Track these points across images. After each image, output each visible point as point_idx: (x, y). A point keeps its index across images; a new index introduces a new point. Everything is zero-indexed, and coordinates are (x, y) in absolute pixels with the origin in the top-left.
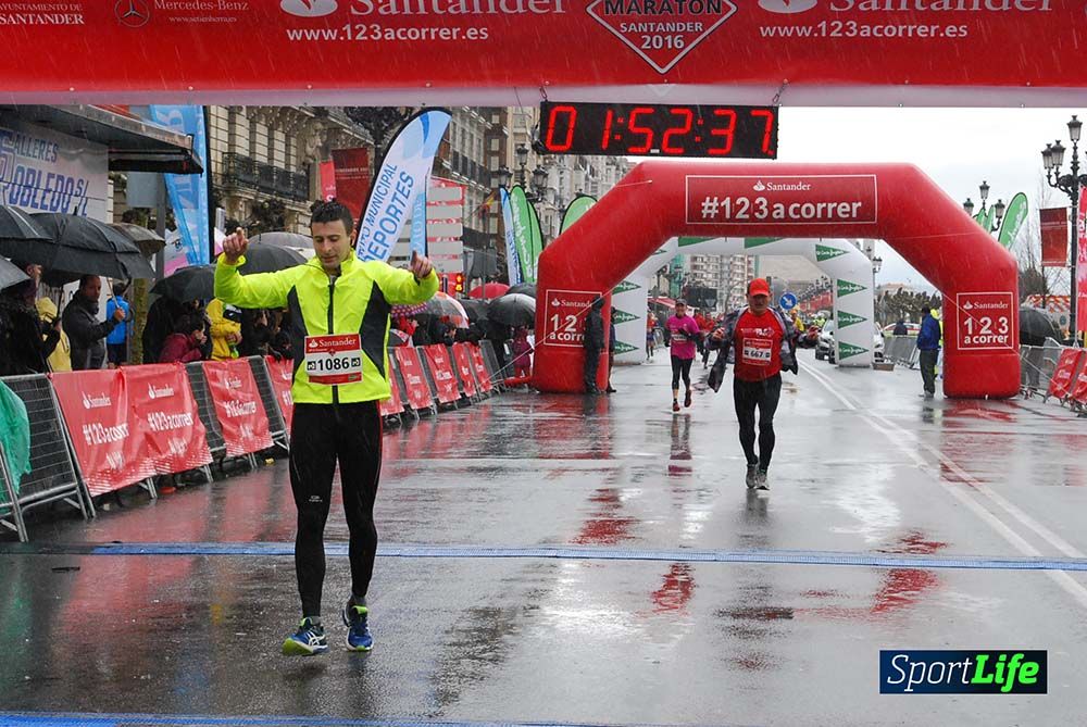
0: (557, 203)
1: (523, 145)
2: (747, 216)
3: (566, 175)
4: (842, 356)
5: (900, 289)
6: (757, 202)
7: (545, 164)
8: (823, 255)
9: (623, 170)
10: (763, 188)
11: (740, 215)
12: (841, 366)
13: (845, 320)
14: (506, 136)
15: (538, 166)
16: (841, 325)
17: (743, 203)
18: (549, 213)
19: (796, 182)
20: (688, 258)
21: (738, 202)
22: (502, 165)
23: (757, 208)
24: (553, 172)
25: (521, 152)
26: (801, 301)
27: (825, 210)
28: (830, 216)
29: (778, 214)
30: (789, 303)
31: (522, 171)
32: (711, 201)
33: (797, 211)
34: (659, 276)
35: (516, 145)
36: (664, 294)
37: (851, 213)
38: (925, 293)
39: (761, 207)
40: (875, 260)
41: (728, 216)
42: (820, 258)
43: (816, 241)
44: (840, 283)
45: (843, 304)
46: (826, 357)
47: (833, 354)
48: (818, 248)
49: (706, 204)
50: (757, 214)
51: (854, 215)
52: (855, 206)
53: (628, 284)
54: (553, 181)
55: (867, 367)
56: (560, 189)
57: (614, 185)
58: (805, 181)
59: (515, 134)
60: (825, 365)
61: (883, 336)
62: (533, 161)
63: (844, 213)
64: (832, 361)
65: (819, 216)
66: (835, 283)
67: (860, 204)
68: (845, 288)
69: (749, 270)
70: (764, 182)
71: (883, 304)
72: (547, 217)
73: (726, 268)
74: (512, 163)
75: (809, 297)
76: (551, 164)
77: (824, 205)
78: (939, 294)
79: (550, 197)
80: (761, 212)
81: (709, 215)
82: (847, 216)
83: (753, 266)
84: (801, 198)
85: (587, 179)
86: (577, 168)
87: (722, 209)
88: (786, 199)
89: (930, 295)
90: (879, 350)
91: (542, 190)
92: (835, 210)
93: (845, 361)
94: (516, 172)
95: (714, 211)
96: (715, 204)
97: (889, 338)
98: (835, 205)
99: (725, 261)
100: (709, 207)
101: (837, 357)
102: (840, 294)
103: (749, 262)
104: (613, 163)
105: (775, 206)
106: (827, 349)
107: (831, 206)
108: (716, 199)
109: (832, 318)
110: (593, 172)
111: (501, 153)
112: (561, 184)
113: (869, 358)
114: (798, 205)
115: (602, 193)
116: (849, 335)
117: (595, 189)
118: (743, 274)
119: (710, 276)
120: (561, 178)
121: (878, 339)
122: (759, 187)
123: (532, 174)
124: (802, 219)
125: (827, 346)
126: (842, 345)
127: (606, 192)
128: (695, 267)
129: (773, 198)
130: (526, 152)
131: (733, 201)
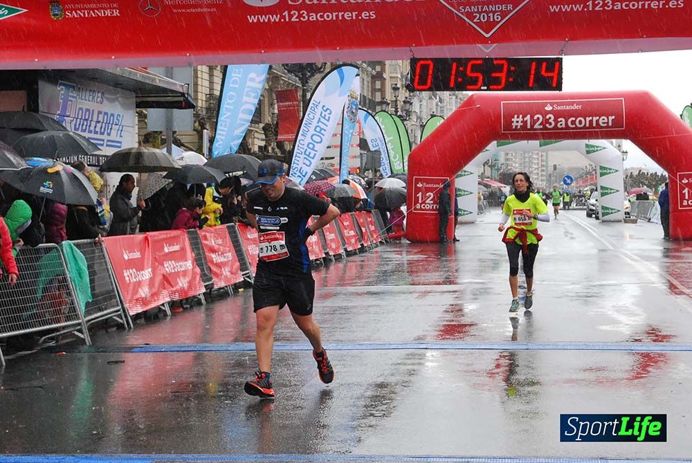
0: (419, 121)
1: (396, 85)
2: (541, 127)
3: (424, 103)
4: (604, 215)
5: (640, 171)
6: (547, 117)
7: (410, 96)
8: (589, 151)
9: (460, 99)
10: (551, 108)
11: (536, 126)
12: (603, 221)
13: (605, 191)
14: (385, 79)
15: (406, 98)
16: (603, 195)
17: (538, 118)
18: (413, 127)
19: (572, 104)
20: (502, 154)
21: (535, 118)
22: (383, 98)
23: (547, 121)
24: (415, 101)
25: (395, 89)
26: (576, 179)
27: (591, 122)
28: (594, 125)
29: (561, 125)
30: (569, 181)
31: (396, 101)
32: (518, 117)
33: (573, 123)
34: (484, 166)
35: (392, 85)
36: (489, 178)
37: (608, 123)
38: (656, 173)
39: (550, 121)
40: (623, 152)
41: (529, 127)
42: (588, 152)
43: (586, 141)
44: (602, 168)
45: (604, 181)
46: (594, 216)
47: (598, 214)
48: (587, 146)
49: (515, 119)
50: (547, 125)
51: (610, 124)
52: (611, 118)
53: (465, 171)
54: (416, 107)
55: (620, 221)
56: (421, 112)
57: (454, 109)
58: (578, 104)
59: (391, 77)
60: (593, 220)
61: (629, 201)
62: (403, 94)
63: (603, 123)
64: (597, 218)
65: (588, 125)
66: (598, 168)
67: (613, 117)
68: (604, 171)
69: (542, 161)
70: (552, 104)
71: (630, 181)
72: (412, 130)
73: (527, 160)
74: (389, 96)
75: (581, 177)
76: (414, 96)
77: (591, 118)
78: (666, 174)
79: (414, 117)
80: (550, 124)
81: (516, 126)
82: (606, 125)
83: (544, 158)
84: (576, 114)
85: (437, 105)
86: (430, 98)
87: (525, 123)
88: (567, 115)
89: (659, 174)
90: (627, 210)
91: (408, 113)
92: (597, 121)
93: (606, 218)
94: (392, 101)
95: (520, 124)
96: (521, 119)
97: (633, 202)
98: (598, 118)
99: (526, 155)
100: (517, 121)
101: (600, 215)
102: (602, 175)
103: (542, 156)
104: (454, 95)
105: (559, 120)
106: (593, 210)
107: (595, 119)
108: (521, 116)
109: (596, 190)
110: (441, 100)
111: (382, 90)
112: (420, 108)
113: (621, 216)
114: (574, 119)
115: (448, 114)
116: (608, 201)
117: (442, 111)
118: (538, 164)
119: (517, 165)
120: (421, 105)
121: (627, 204)
122: (549, 108)
123: (402, 103)
124: (576, 128)
125: (594, 208)
126: (603, 208)
127: (450, 114)
128: (507, 159)
129: (557, 115)
130: (398, 89)
131: (532, 117)
